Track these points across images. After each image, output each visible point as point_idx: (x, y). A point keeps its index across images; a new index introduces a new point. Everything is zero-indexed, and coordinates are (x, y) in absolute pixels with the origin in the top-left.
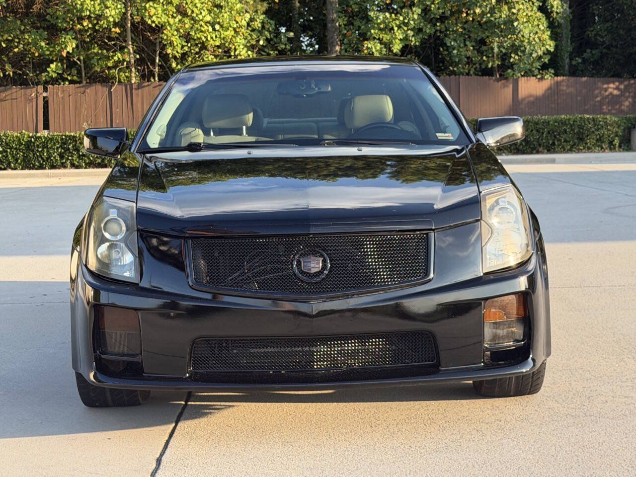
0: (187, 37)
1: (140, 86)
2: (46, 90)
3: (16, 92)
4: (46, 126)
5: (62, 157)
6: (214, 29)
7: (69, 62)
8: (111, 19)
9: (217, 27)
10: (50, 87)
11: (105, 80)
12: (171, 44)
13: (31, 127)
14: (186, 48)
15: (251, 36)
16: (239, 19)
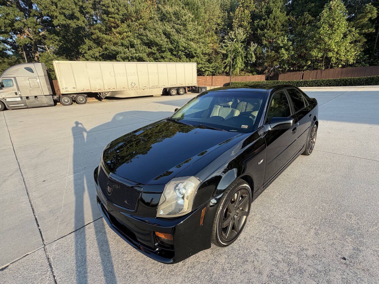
0: (337, 59)
1: (324, 70)
2: (303, 72)
3: (298, 72)
4: (302, 79)
5: (304, 84)
6: (345, 57)
7: (309, 66)
8: (319, 57)
9: (346, 56)
10: (304, 71)
11: (317, 69)
12: (333, 61)
13: (299, 79)
14: (337, 61)
15: (355, 57)
16: (352, 54)
